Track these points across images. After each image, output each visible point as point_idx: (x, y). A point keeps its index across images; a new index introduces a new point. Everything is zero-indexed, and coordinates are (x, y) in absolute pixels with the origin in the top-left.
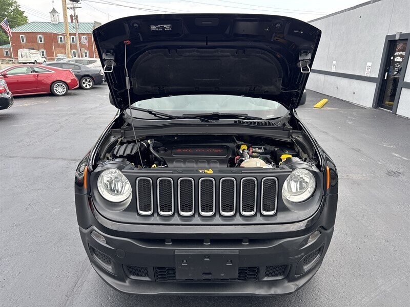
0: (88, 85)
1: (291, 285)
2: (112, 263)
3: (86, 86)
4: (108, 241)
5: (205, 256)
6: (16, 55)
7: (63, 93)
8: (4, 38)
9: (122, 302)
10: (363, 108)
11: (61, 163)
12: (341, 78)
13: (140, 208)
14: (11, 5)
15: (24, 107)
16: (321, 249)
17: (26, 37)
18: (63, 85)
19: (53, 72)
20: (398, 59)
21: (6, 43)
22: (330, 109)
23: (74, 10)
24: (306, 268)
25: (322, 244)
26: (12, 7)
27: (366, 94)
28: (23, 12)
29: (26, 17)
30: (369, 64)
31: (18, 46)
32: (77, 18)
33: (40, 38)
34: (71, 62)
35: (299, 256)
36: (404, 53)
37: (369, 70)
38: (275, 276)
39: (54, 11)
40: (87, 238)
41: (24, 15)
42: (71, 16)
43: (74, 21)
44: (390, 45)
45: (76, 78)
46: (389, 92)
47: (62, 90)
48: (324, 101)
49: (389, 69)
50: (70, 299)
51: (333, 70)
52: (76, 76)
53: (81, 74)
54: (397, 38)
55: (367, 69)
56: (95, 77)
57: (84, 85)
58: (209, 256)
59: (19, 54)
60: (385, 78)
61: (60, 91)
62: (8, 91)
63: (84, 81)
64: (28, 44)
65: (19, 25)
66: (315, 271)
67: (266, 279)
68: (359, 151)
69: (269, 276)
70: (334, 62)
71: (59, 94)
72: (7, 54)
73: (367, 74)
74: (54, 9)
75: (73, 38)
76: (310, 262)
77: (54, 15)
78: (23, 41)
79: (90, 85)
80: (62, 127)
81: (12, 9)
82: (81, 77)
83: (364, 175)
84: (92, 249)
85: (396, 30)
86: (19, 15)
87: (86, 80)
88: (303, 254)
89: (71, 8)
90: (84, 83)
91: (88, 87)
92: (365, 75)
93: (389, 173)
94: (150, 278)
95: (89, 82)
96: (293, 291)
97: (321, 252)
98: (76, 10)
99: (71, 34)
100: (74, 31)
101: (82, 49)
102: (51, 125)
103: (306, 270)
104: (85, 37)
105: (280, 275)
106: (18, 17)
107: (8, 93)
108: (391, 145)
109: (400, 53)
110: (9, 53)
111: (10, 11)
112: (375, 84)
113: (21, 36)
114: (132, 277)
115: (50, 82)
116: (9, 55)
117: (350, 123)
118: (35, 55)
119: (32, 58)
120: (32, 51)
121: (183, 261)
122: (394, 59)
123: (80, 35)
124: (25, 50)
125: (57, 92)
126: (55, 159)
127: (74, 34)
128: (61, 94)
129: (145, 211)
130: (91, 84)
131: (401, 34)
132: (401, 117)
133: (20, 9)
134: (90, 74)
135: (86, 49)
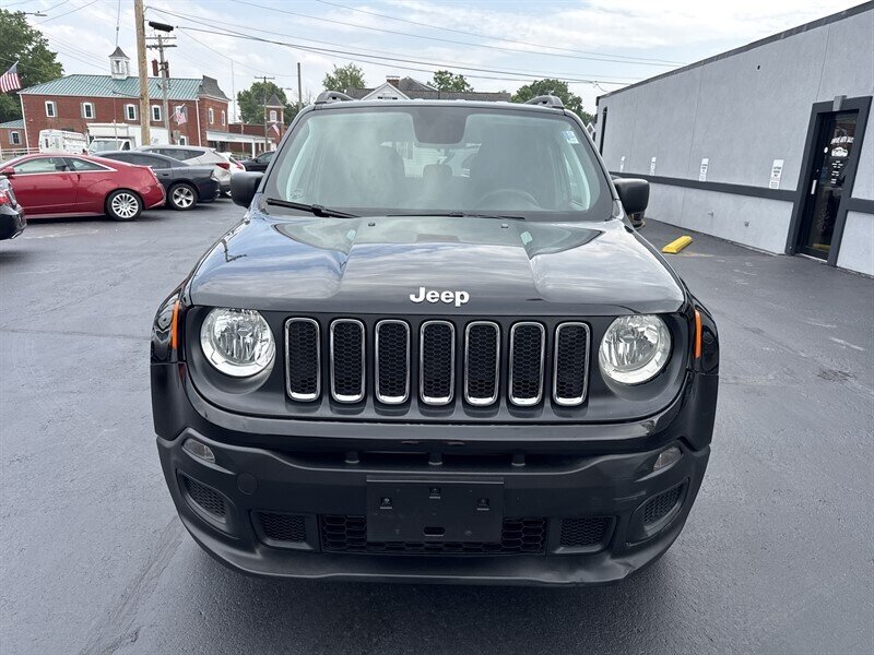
0: (184, 201)
1: (618, 566)
2: (227, 509)
3: (181, 203)
4: (221, 457)
5: (431, 488)
6: (35, 143)
7: (132, 215)
8: (12, 108)
9: (245, 608)
10: (765, 254)
11: (121, 344)
12: (718, 193)
13: (292, 386)
14: (29, 39)
15: (46, 239)
16: (682, 488)
17: (58, 106)
18: (133, 198)
19: (112, 170)
20: (840, 153)
21: (16, 116)
22: (696, 255)
23: (161, 51)
24: (651, 530)
25: (685, 479)
26: (30, 44)
27: (772, 227)
28: (54, 55)
29: (59, 65)
30: (778, 163)
31: (38, 124)
32: (167, 67)
33: (88, 107)
34: (151, 153)
35: (635, 497)
36: (850, 140)
37: (779, 176)
38: (582, 544)
39: (118, 52)
40: (174, 458)
41: (56, 61)
42: (155, 63)
43: (160, 73)
44: (822, 124)
45: (159, 185)
46: (819, 225)
47: (129, 209)
48: (684, 239)
49: (820, 172)
50: (132, 601)
51: (702, 178)
52: (161, 181)
53: (170, 177)
54: (836, 108)
55: (773, 174)
56: (201, 185)
57: (177, 202)
58: (440, 488)
59: (42, 139)
60: (813, 192)
61: (124, 210)
62: (14, 201)
63: (176, 192)
64: (61, 120)
65: (43, 82)
66: (670, 541)
67: (561, 550)
68: (759, 331)
69: (569, 544)
70: (705, 161)
71: (122, 216)
72: (16, 141)
73: (774, 183)
74: (118, 49)
75: (156, 110)
76: (658, 518)
77: (118, 62)
78: (50, 112)
79: (188, 201)
80: (125, 277)
81: (30, 47)
82: (172, 184)
83: (771, 377)
84: (184, 480)
85: (834, 92)
86: (46, 60)
87: (181, 191)
88: (644, 493)
89: (155, 47)
90: (177, 197)
91: (185, 205)
92: (770, 187)
93: (825, 375)
94: (310, 544)
95: (188, 194)
96: (622, 576)
97: (682, 496)
98: (166, 50)
99: (153, 101)
100: (159, 95)
101: (175, 132)
102: (103, 274)
103: (650, 535)
104: (180, 107)
105: (594, 543)
106: (41, 64)
107: (14, 207)
108: (827, 323)
109: (843, 139)
110: (20, 138)
111: (26, 52)
112: (791, 205)
113: (47, 103)
114: (270, 542)
115: (103, 192)
116: (21, 143)
117: (740, 281)
118: (74, 143)
119: (68, 148)
120: (69, 134)
121: (382, 500)
122: (830, 152)
123: (172, 103)
124: (54, 131)
125: (117, 213)
126: (108, 335)
127: (160, 102)
128: (127, 216)
129: (303, 392)
130: (191, 198)
131: (844, 100)
132: (845, 271)
133: (47, 48)
134: (190, 177)
135: (182, 133)
